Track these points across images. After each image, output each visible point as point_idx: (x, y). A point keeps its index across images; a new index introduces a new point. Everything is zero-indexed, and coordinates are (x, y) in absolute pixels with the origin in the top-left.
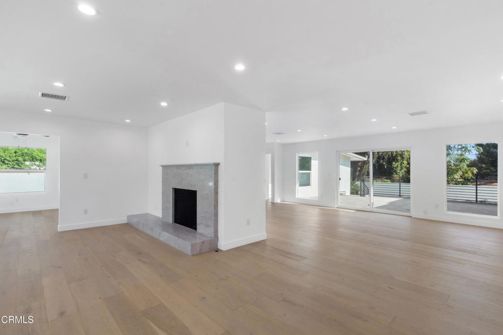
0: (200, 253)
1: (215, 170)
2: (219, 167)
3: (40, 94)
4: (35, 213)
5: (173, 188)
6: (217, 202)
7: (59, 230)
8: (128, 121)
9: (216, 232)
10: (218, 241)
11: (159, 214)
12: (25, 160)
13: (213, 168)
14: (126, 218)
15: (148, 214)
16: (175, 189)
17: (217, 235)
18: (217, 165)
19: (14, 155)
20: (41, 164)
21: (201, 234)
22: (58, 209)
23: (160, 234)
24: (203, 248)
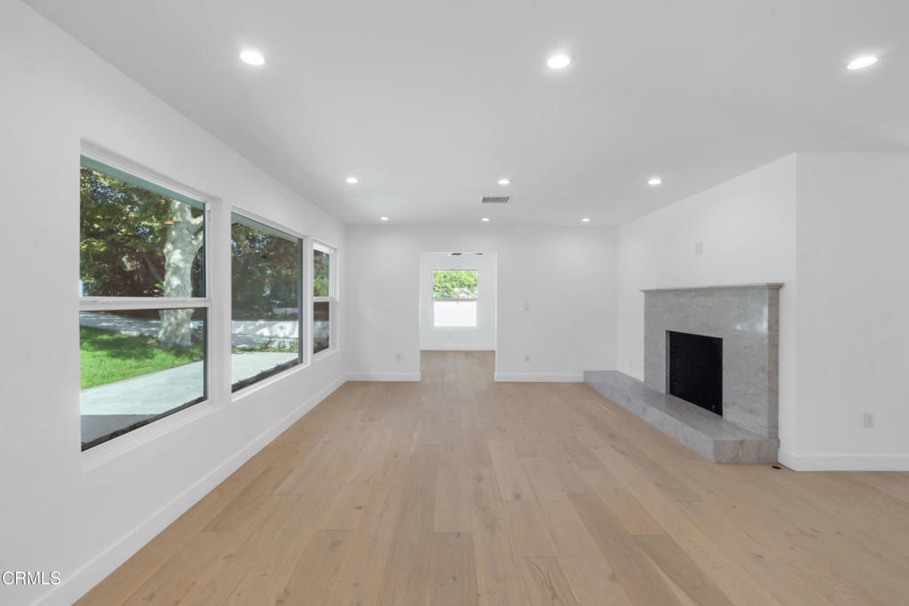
0: (735, 462)
1: (771, 298)
2: (781, 291)
3: (481, 199)
4: (468, 354)
5: (667, 331)
6: (777, 365)
7: (496, 380)
8: (586, 220)
9: (774, 426)
10: (778, 447)
11: (639, 374)
12: (453, 287)
13: (766, 294)
14: (582, 375)
15: (617, 372)
16: (671, 332)
17: (777, 434)
18: (776, 288)
19: (443, 280)
20: (469, 291)
21: (734, 426)
22: (494, 352)
23: (644, 409)
24: (741, 452)
